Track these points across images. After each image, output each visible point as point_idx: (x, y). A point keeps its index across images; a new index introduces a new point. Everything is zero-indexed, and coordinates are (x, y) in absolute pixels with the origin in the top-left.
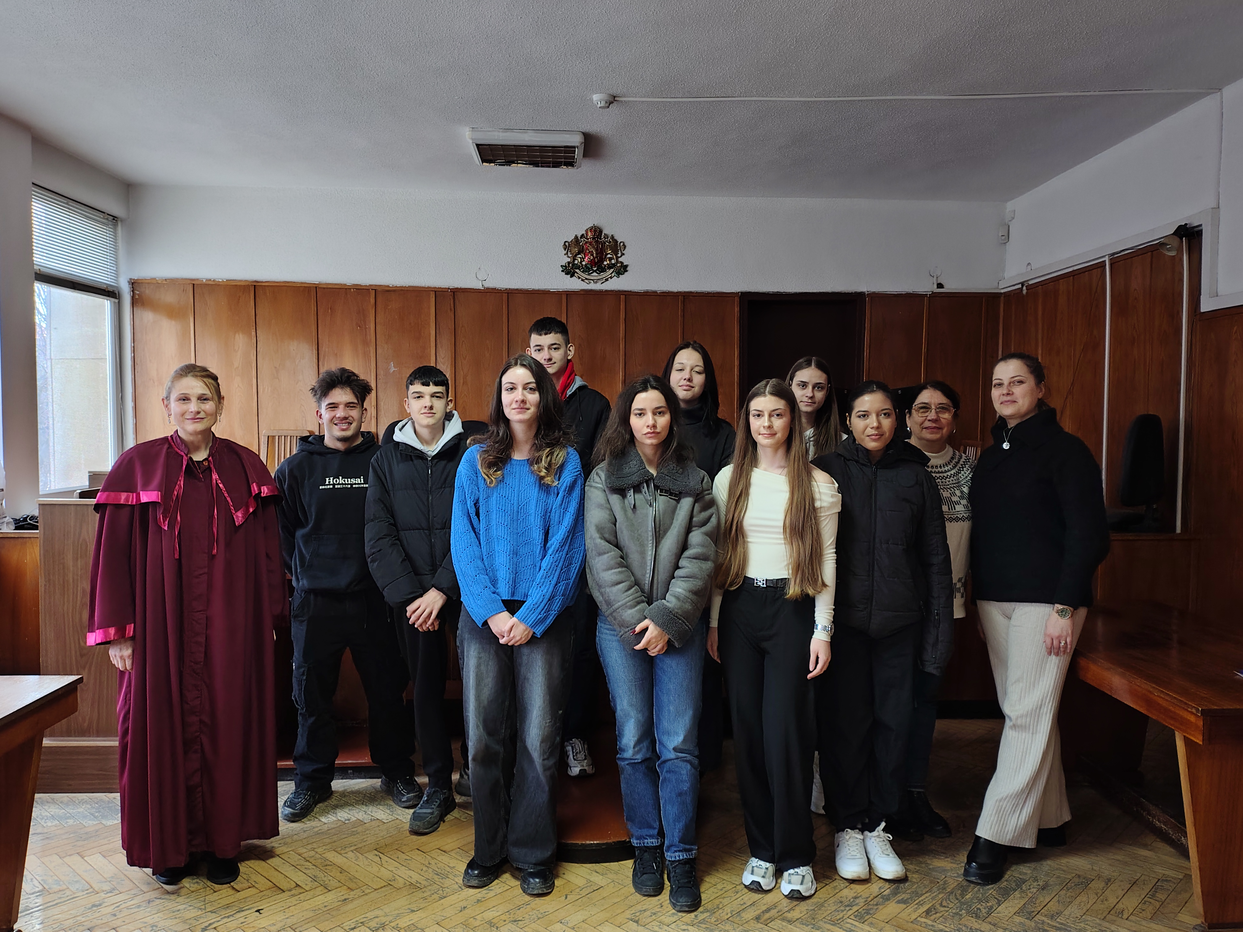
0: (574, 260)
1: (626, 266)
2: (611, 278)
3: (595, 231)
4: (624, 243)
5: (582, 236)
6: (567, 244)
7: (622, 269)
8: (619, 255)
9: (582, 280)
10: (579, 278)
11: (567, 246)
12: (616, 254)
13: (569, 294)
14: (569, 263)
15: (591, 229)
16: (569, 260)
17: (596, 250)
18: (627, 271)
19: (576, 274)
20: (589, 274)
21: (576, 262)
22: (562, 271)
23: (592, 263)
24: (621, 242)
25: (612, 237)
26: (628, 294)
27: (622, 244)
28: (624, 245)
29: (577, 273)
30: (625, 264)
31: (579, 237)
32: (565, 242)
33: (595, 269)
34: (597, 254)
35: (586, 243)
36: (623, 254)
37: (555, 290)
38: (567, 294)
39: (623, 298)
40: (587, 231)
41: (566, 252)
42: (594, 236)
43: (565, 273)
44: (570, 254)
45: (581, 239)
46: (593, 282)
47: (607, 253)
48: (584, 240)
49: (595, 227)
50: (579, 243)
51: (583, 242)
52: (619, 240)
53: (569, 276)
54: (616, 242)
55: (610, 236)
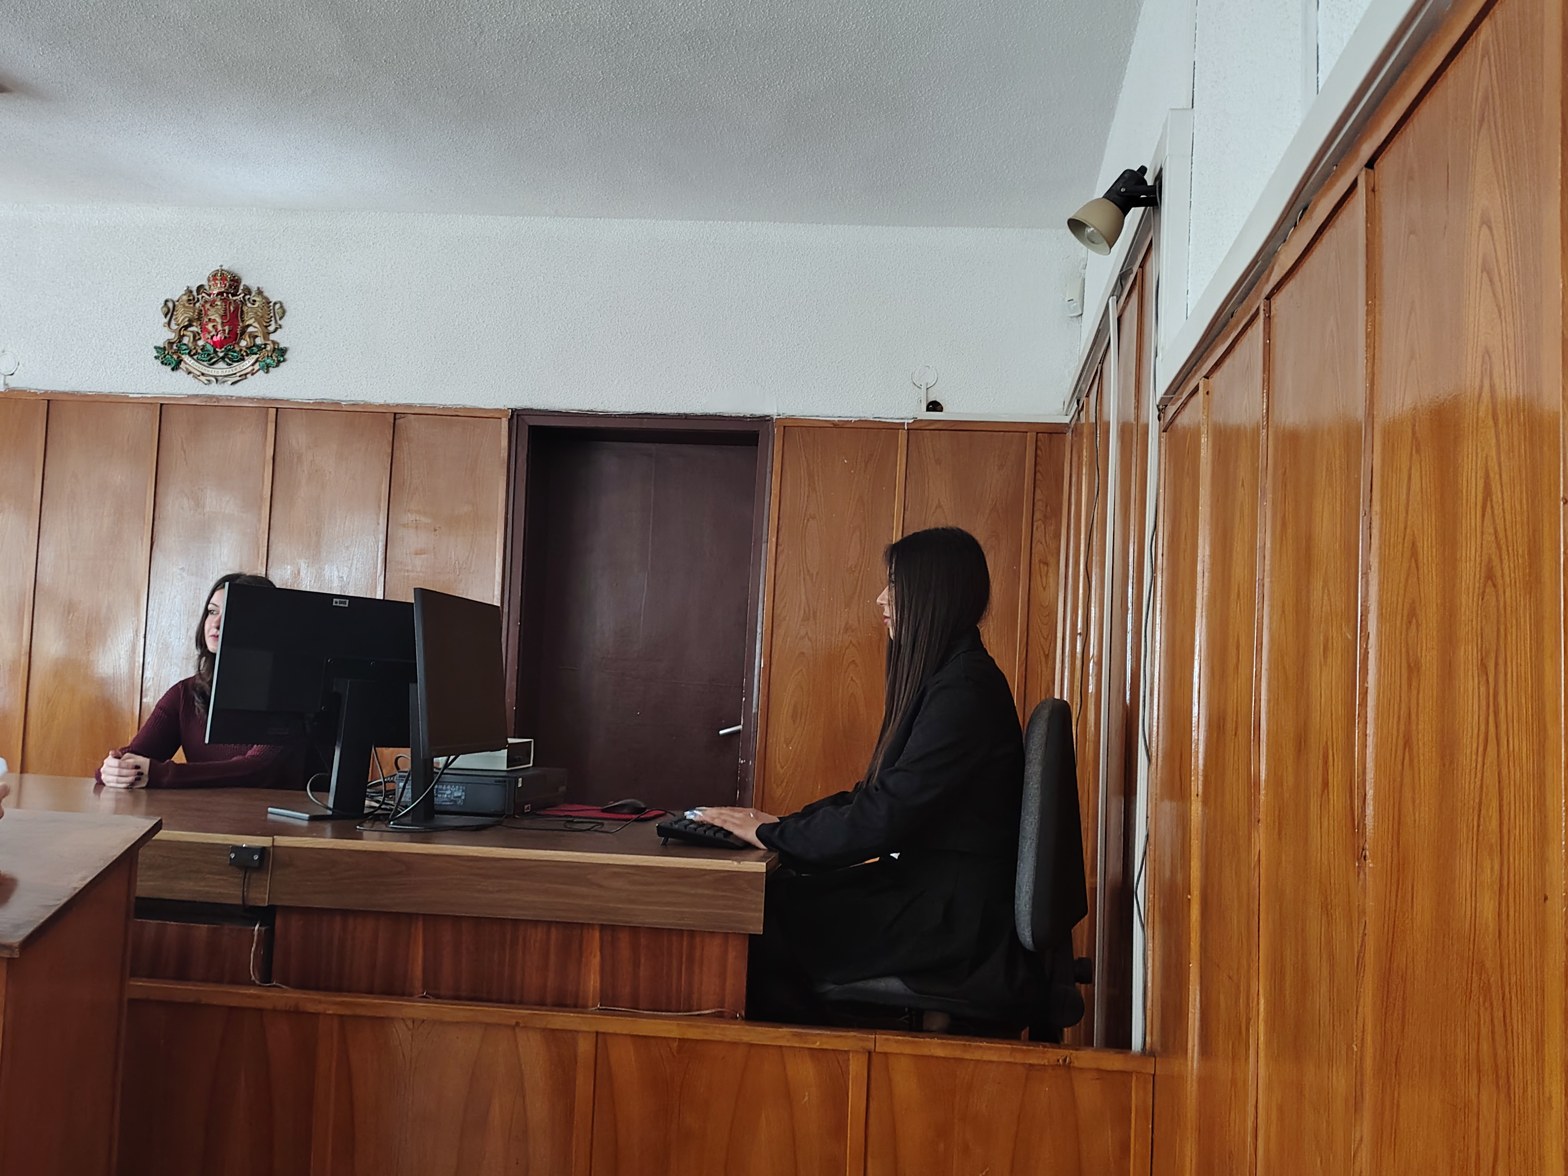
0: (181, 337)
1: (283, 352)
3: (223, 278)
4: (281, 303)
5: (200, 288)
7: (275, 358)
8: (271, 328)
9: (196, 377)
10: (189, 373)
11: (170, 311)
13: (165, 406)
14: (171, 343)
15: (219, 275)
16: (172, 336)
17: (223, 317)
18: (284, 360)
19: (182, 365)
20: (209, 366)
21: (184, 341)
23: (217, 344)
24: (275, 304)
25: (260, 292)
26: (281, 406)
27: (278, 306)
28: (281, 307)
29: (186, 363)
30: (281, 346)
31: (194, 291)
32: (166, 301)
33: (222, 354)
34: (223, 324)
35: (206, 302)
36: (279, 326)
37: (140, 396)
38: (162, 405)
39: (272, 415)
40: (209, 281)
41: (167, 320)
42: (223, 290)
43: (162, 363)
44: (174, 326)
45: (198, 294)
46: (217, 381)
47: (247, 323)
48: (203, 297)
49: (222, 270)
50: (194, 304)
51: (200, 301)
52: (273, 300)
53: (169, 368)
54: (268, 302)
55: (254, 289)
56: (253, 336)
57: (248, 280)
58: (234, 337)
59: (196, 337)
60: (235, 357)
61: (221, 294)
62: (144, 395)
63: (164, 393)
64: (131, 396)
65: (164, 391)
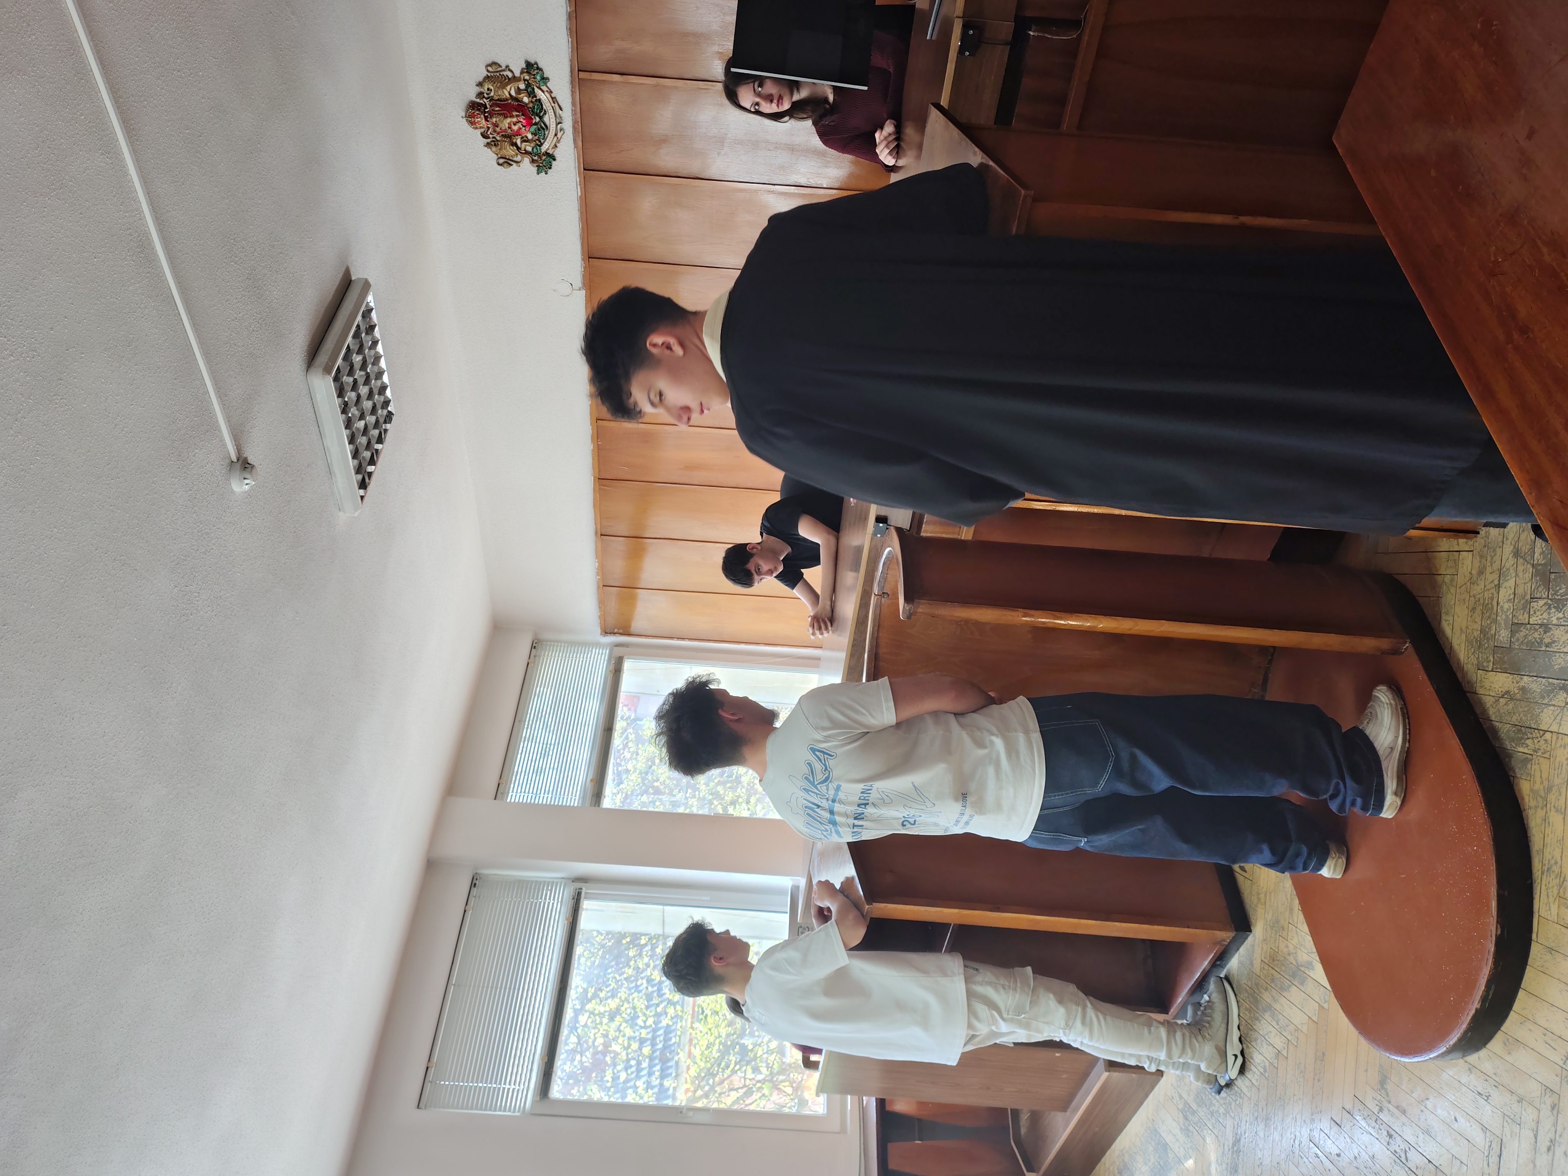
1: (529, 65)
3: (473, 116)
4: (487, 66)
5: (484, 135)
6: (501, 163)
7: (535, 72)
9: (559, 141)
10: (556, 146)
12: (506, 79)
13: (585, 166)
14: (533, 161)
17: (506, 117)
18: (536, 63)
19: (550, 151)
20: (548, 130)
21: (530, 150)
22: (546, 173)
23: (529, 122)
24: (488, 71)
25: (480, 84)
27: (490, 69)
28: (490, 65)
29: (548, 149)
30: (524, 66)
31: (486, 141)
32: (499, 164)
33: (537, 118)
34: (512, 116)
37: (579, 187)
38: (584, 169)
39: (583, 75)
40: (476, 128)
41: (514, 164)
42: (482, 116)
43: (550, 168)
44: (518, 158)
45: (490, 138)
46: (561, 123)
47: (508, 96)
48: (491, 134)
49: (466, 116)
50: (498, 141)
51: (495, 136)
52: (485, 73)
53: (554, 163)
54: (487, 77)
55: (478, 89)
56: (519, 91)
58: (521, 108)
59: (525, 140)
60: (538, 109)
61: (486, 120)
62: (578, 184)
63: (575, 168)
64: (579, 194)
65: (573, 167)
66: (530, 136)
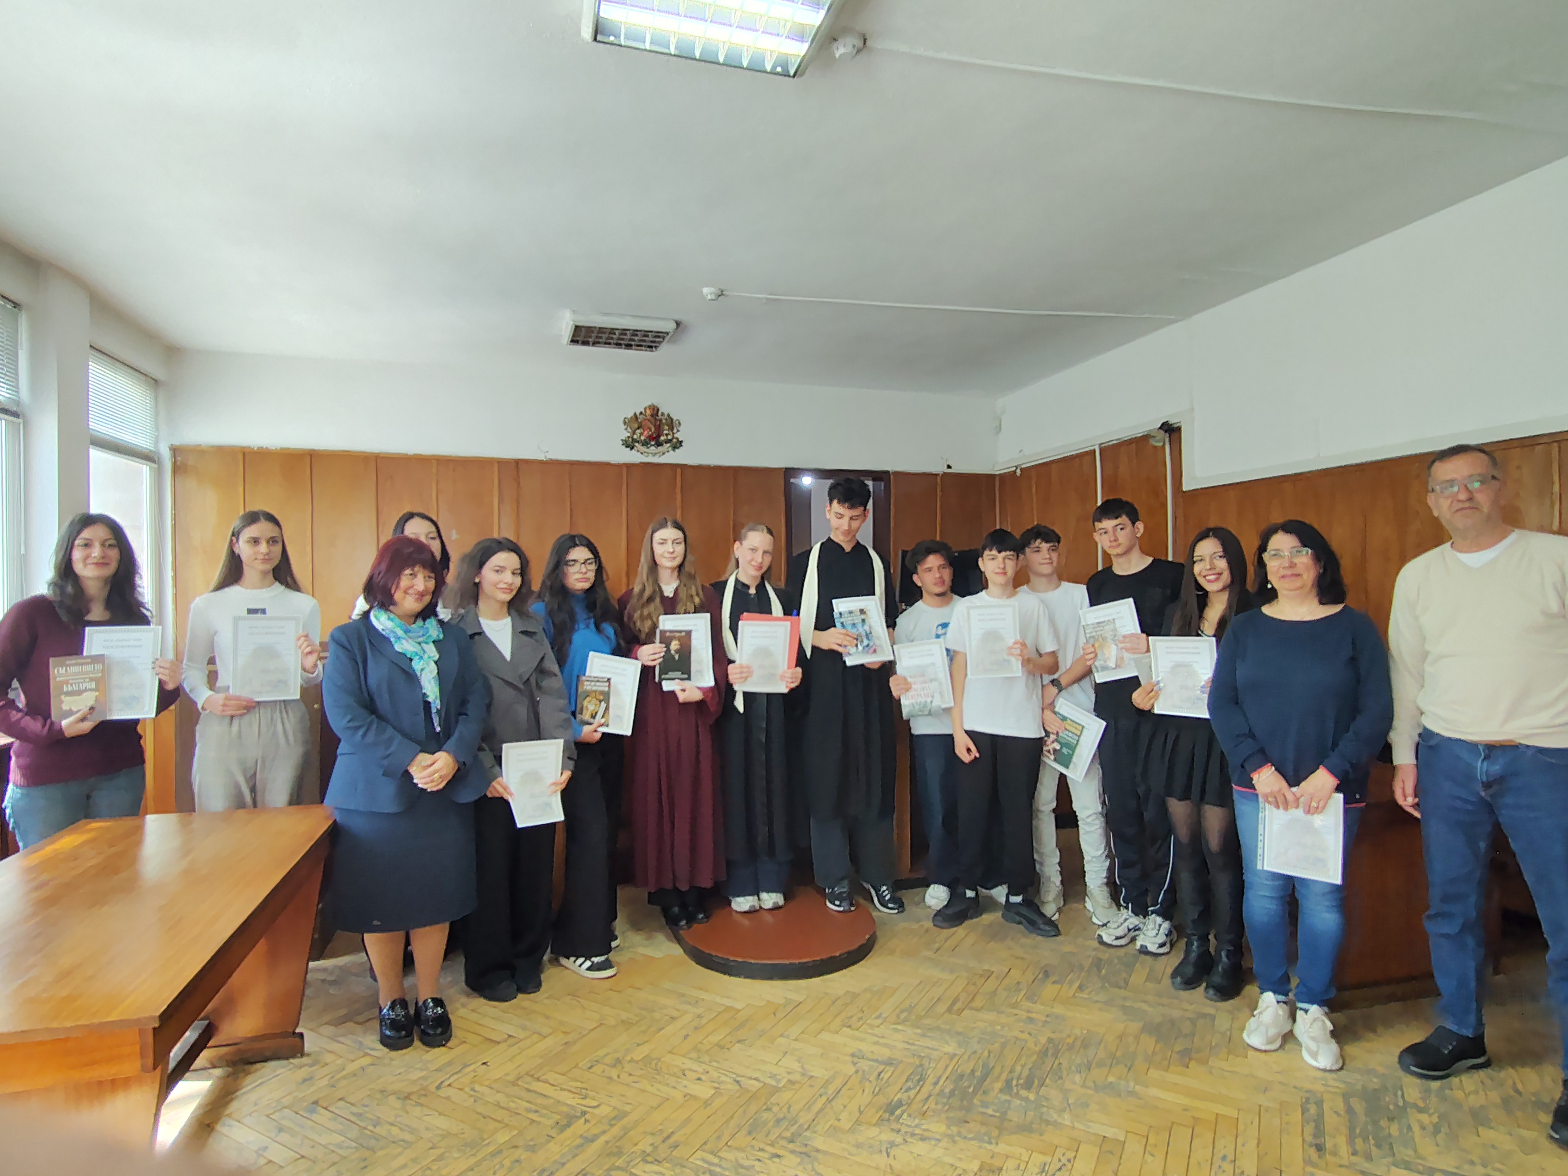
0: (634, 433)
1: (681, 442)
2: (668, 452)
3: (654, 409)
4: (679, 420)
5: (641, 413)
6: (627, 420)
7: (677, 445)
8: (675, 431)
9: (642, 453)
10: (638, 451)
11: (627, 423)
12: (672, 429)
13: (629, 466)
14: (629, 437)
15: (650, 407)
16: (629, 435)
17: (655, 426)
18: (681, 446)
19: (635, 448)
20: (648, 448)
21: (635, 437)
22: (622, 444)
23: (651, 438)
24: (676, 420)
25: (668, 415)
26: (683, 467)
27: (677, 422)
28: (679, 422)
29: (637, 447)
30: (680, 440)
31: (638, 414)
32: (625, 418)
33: (653, 443)
34: (654, 429)
35: (645, 420)
36: (678, 431)
37: (616, 462)
38: (626, 466)
39: (679, 470)
40: (645, 409)
41: (625, 427)
42: (653, 414)
43: (625, 447)
44: (629, 429)
45: (640, 416)
46: (651, 455)
47: (664, 429)
48: (642, 417)
49: (652, 404)
50: (638, 420)
51: (642, 419)
52: (675, 418)
53: (629, 449)
54: (672, 420)
55: (666, 414)
56: (667, 435)
57: (664, 409)
58: (659, 436)
59: (641, 434)
60: (659, 444)
61: (652, 416)
62: (620, 462)
64: (613, 462)
65: (627, 460)
66: (643, 438)
